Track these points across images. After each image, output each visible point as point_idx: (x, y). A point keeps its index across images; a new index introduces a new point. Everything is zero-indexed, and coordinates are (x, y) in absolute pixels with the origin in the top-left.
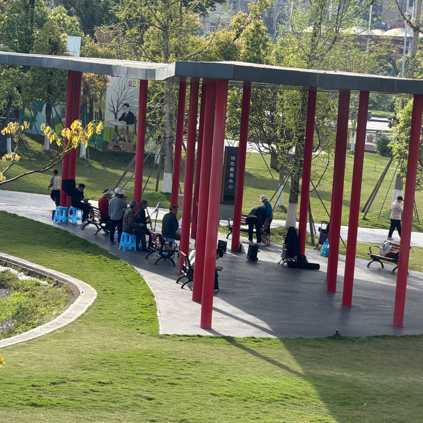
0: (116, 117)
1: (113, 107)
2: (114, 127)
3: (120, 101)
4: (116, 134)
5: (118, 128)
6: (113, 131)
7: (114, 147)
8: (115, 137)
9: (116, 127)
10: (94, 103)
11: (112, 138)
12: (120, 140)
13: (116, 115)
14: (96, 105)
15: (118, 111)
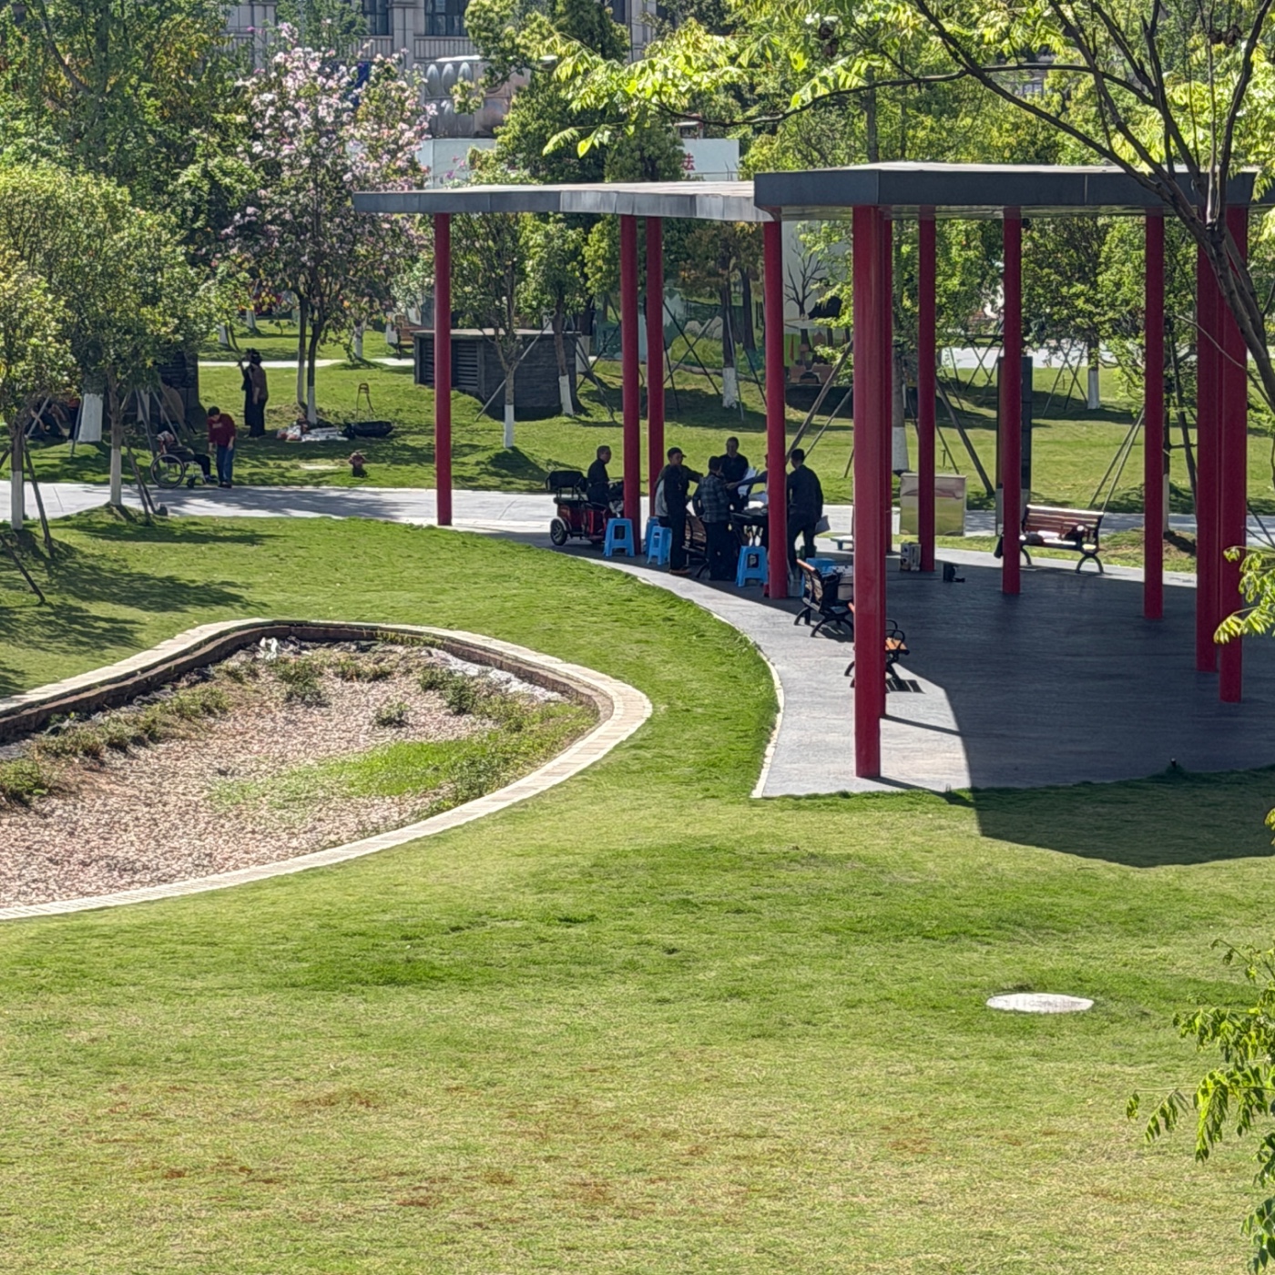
0: (802, 311)
1: (795, 289)
2: (799, 334)
3: (809, 273)
4: (805, 348)
5: (809, 334)
6: (798, 342)
7: (803, 377)
8: (802, 353)
9: (804, 332)
10: (752, 283)
11: (797, 357)
12: (814, 360)
13: (801, 305)
14: (756, 287)
15: (805, 297)
